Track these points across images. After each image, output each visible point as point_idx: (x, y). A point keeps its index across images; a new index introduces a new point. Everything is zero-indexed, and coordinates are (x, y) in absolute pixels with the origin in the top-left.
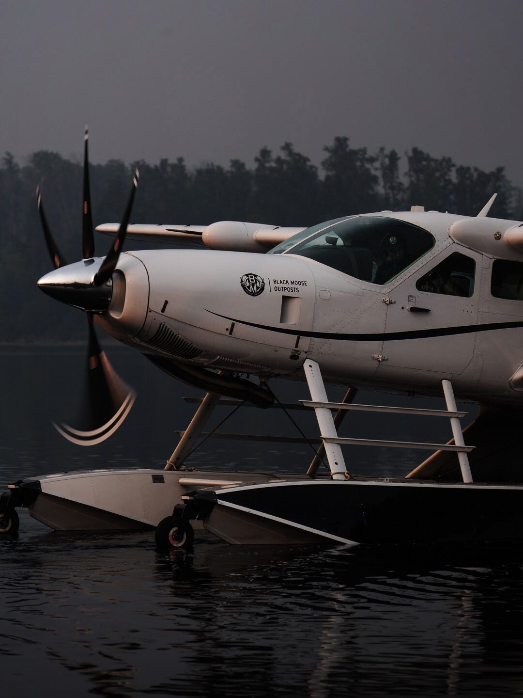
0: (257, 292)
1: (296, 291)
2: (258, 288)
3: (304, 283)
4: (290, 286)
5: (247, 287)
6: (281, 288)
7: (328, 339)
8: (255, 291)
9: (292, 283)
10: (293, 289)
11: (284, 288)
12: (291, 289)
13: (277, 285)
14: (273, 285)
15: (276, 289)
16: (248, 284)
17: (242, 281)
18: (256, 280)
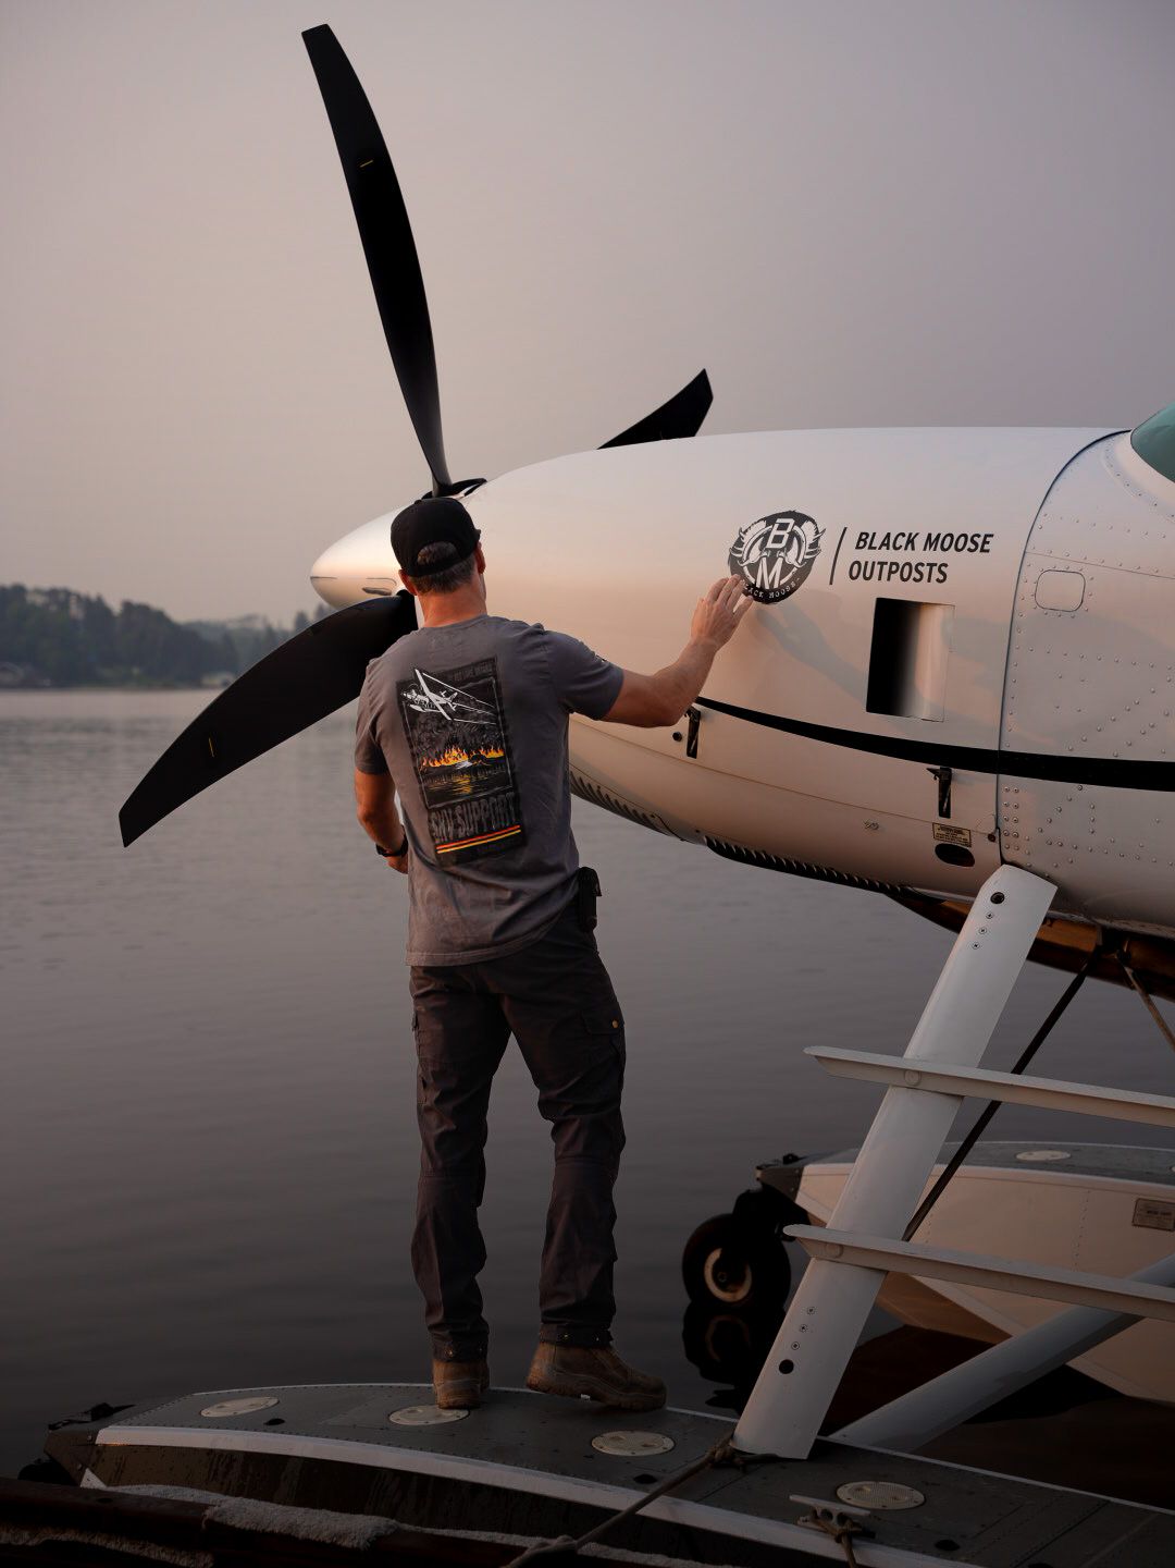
0: (781, 587)
1: (936, 574)
2: (786, 568)
3: (979, 541)
4: (919, 555)
5: (749, 566)
6: (877, 567)
7: (1075, 786)
8: (772, 584)
9: (931, 542)
10: (925, 570)
11: (886, 568)
12: (913, 572)
13: (865, 555)
14: (850, 554)
15: (859, 571)
16: (755, 555)
17: (739, 543)
18: (793, 534)
